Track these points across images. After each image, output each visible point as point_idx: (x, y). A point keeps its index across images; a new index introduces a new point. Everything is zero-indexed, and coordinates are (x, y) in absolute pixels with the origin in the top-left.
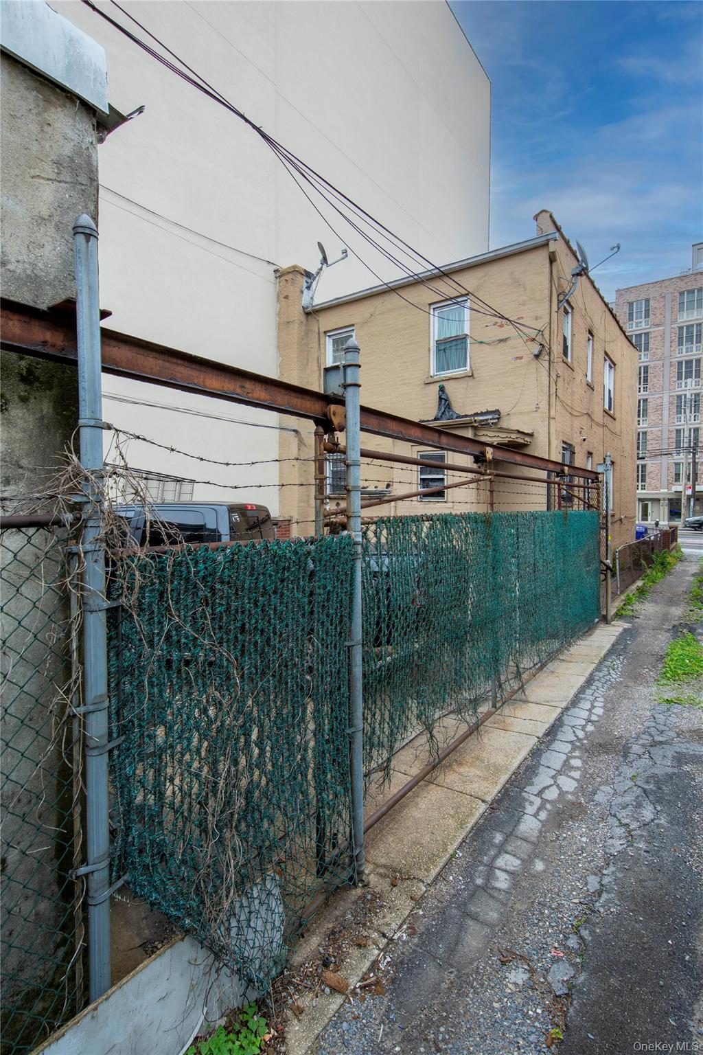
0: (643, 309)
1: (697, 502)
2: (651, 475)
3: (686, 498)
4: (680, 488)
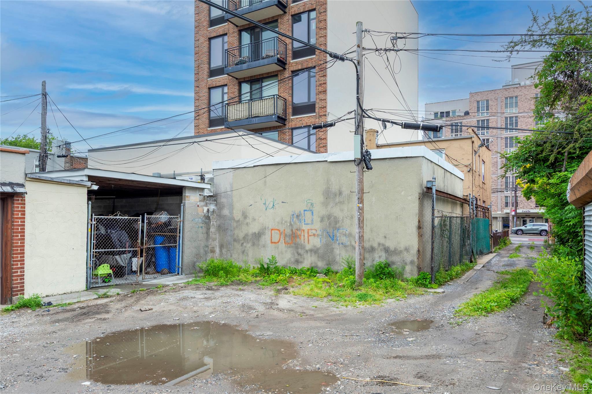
0: (485, 105)
1: (518, 219)
3: (512, 217)
4: (508, 211)
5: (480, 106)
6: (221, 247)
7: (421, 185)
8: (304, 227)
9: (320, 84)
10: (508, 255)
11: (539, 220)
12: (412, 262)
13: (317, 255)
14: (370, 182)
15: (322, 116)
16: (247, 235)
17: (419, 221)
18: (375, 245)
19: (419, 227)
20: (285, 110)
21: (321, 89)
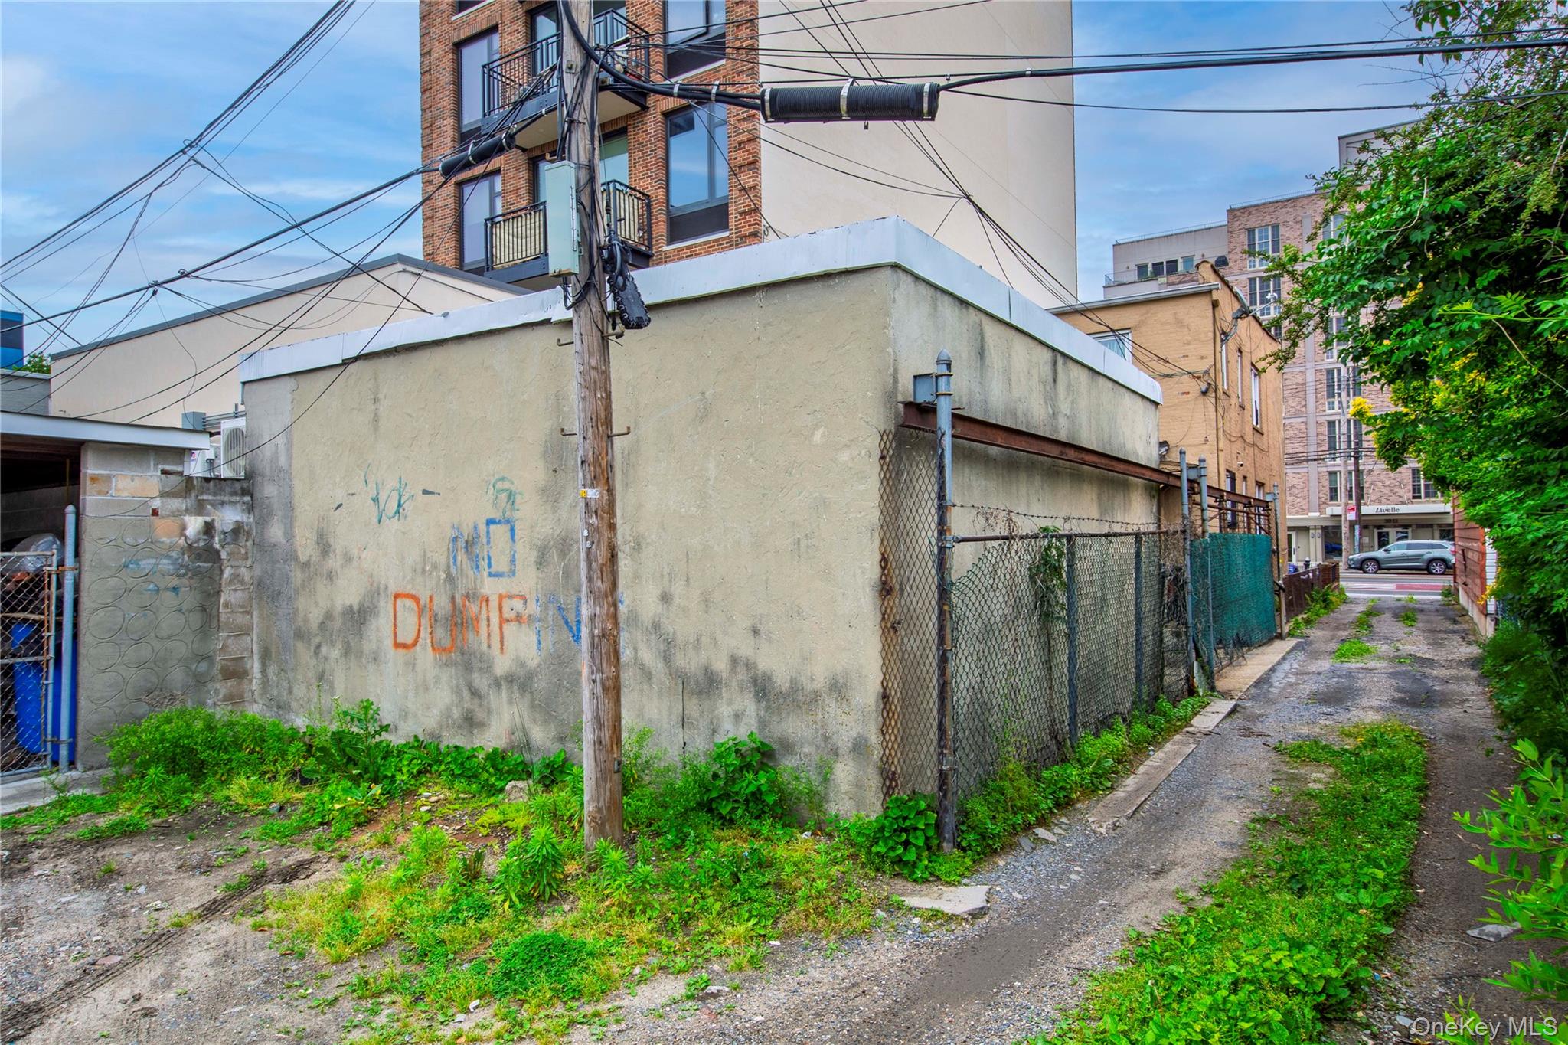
0: (1270, 239)
1: (1366, 531)
2: (1293, 490)
3: (1348, 525)
4: (1338, 510)
5: (1257, 241)
6: (266, 655)
7: (890, 395)
8: (490, 588)
9: (740, 144)
10: (1334, 646)
11: (1421, 531)
12: (859, 747)
13: (528, 696)
14: (699, 397)
15: (745, 236)
16: (329, 616)
17: (884, 560)
18: (721, 665)
19: (885, 590)
20: (647, 228)
21: (742, 157)
